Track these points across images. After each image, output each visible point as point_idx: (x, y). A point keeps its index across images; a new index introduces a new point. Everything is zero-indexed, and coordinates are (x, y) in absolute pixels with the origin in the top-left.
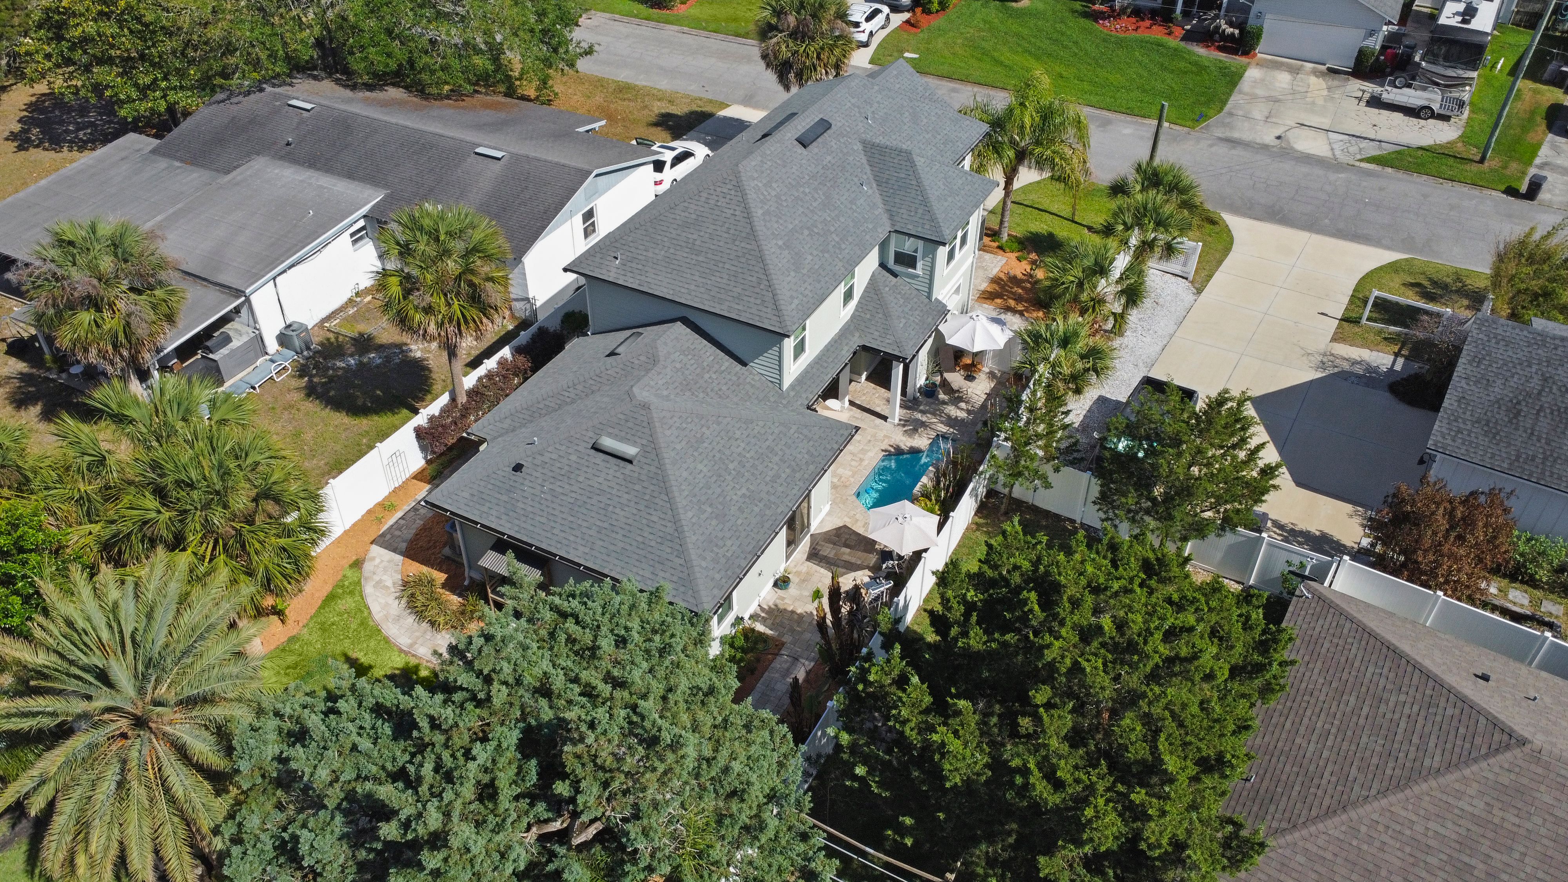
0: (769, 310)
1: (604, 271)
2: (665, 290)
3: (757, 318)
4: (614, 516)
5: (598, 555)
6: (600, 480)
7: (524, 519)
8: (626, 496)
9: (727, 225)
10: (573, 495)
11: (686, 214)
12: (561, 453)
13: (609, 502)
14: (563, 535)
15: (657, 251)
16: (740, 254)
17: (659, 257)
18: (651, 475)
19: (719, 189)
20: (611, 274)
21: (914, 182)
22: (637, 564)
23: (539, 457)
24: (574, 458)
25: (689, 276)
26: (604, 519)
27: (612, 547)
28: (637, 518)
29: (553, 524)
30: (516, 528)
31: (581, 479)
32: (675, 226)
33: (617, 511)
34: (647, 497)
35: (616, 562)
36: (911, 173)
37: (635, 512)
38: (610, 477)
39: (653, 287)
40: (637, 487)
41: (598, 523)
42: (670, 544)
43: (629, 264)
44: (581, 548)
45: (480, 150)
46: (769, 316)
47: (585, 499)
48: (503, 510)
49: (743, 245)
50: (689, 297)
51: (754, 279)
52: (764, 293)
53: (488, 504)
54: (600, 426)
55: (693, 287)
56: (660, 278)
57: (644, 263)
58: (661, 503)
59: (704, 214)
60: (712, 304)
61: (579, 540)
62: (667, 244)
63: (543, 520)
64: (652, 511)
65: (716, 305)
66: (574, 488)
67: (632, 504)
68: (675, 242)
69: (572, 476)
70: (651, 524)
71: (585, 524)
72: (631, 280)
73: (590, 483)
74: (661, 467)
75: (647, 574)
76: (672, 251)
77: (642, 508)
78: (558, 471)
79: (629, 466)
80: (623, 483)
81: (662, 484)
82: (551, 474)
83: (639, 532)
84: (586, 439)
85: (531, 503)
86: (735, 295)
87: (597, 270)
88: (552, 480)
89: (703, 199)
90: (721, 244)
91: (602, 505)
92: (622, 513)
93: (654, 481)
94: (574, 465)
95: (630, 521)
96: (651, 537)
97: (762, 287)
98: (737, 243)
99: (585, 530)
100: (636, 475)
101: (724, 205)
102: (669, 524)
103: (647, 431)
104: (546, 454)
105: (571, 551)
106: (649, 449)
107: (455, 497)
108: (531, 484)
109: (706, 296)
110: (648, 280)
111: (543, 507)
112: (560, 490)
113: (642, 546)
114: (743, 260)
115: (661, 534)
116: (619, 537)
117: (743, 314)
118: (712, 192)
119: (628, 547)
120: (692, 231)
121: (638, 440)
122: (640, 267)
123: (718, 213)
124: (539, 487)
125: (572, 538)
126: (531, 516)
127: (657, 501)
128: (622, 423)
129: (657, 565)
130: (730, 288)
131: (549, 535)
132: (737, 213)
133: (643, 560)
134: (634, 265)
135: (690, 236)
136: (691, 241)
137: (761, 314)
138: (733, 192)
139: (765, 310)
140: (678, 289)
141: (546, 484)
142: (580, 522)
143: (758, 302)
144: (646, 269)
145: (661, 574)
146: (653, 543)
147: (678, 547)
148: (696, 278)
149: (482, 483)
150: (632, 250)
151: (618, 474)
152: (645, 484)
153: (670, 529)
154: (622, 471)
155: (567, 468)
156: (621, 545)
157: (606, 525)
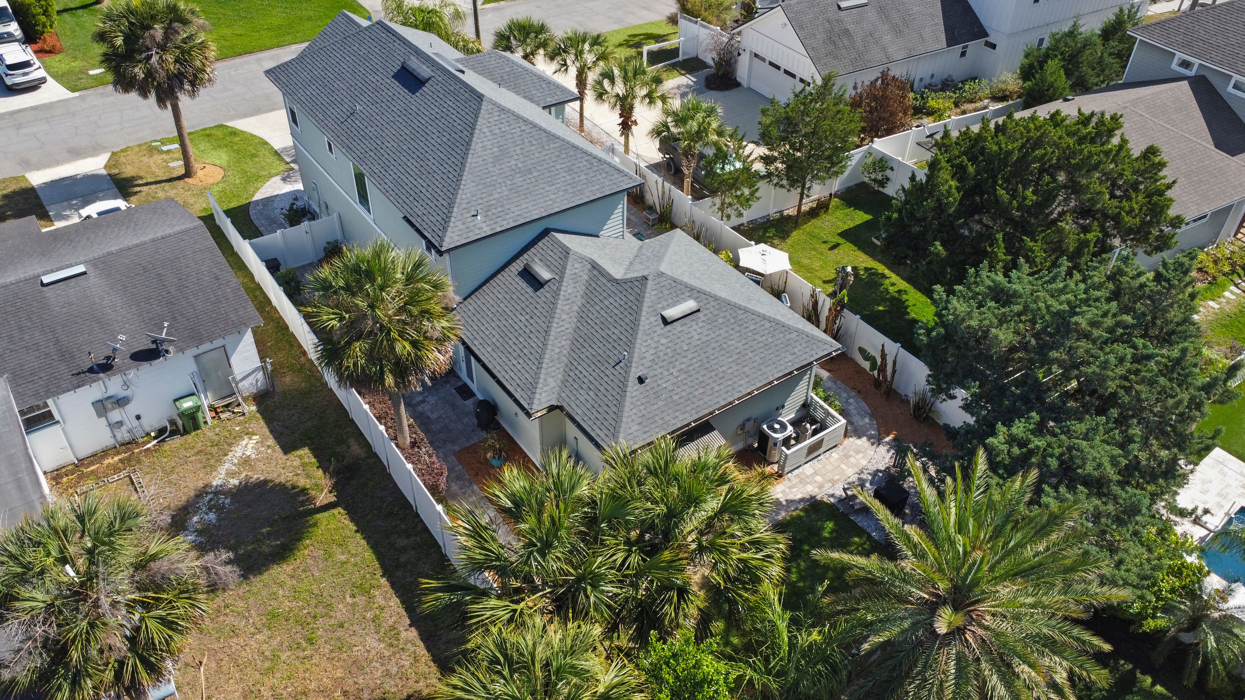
0: (616, 176)
1: (477, 231)
2: (537, 212)
3: (615, 186)
4: (732, 348)
5: (756, 375)
6: (697, 337)
7: (689, 402)
8: (721, 331)
9: (526, 140)
10: (695, 360)
11: (489, 151)
12: (654, 345)
13: (718, 344)
14: (722, 386)
15: (499, 190)
16: (557, 154)
17: (506, 193)
18: (717, 307)
19: (491, 120)
20: (485, 229)
21: (520, 70)
22: (779, 358)
23: (644, 361)
24: (664, 341)
25: (541, 191)
26: (729, 355)
27: (755, 364)
28: (744, 336)
29: (709, 387)
30: (694, 412)
31: (685, 348)
32: (490, 165)
33: (730, 343)
34: (733, 321)
35: (769, 368)
36: (512, 65)
37: (738, 334)
38: (699, 331)
39: (525, 215)
40: (721, 321)
41: (730, 360)
42: (778, 331)
43: (490, 213)
44: (742, 382)
45: (46, 279)
46: (621, 179)
47: (703, 356)
48: (670, 411)
49: (552, 146)
50: (558, 205)
51: (585, 163)
52: (602, 167)
53: (657, 418)
54: (652, 309)
55: (553, 197)
56: (524, 206)
57: (500, 204)
58: (743, 316)
59: (501, 143)
60: (578, 198)
61: (735, 379)
62: (499, 181)
63: (701, 391)
64: (745, 325)
65: (581, 196)
66: (690, 356)
67: (731, 332)
68: (504, 175)
69: (679, 351)
70: (755, 332)
71: (725, 368)
72: (505, 223)
73: (693, 344)
74: (716, 298)
75: (791, 358)
76: (509, 183)
77: (738, 329)
78: (666, 357)
79: (699, 314)
80: (710, 327)
81: (729, 307)
82: (665, 363)
83: (755, 342)
84: (655, 324)
85: (679, 390)
86: (585, 181)
87: (470, 234)
88: (671, 365)
89: (488, 134)
90: (537, 155)
91: (718, 349)
92: (733, 342)
93: (724, 309)
94: (670, 345)
95: (744, 342)
96: (764, 338)
97: (595, 164)
98: (547, 147)
99: (729, 371)
100: (710, 315)
101: (507, 128)
102: (763, 323)
103: (679, 286)
104: (646, 355)
105: (740, 389)
106: (696, 295)
107: (631, 436)
108: (663, 381)
109: (568, 196)
110: (517, 213)
111: (690, 384)
112: (683, 366)
113: (767, 348)
114: (564, 156)
115: (766, 331)
116: (750, 355)
117: (604, 190)
118: (489, 125)
119: (763, 355)
120: (506, 160)
121: (683, 296)
122: (500, 209)
123: (510, 136)
124: (670, 377)
125: (730, 383)
126: (691, 396)
127: (740, 317)
128: (660, 295)
129: (788, 348)
130: (577, 179)
131: (717, 394)
132: (523, 128)
133: (778, 353)
134: (494, 211)
135: (509, 164)
136: (514, 167)
137: (615, 181)
138: (503, 116)
139: (613, 177)
140: (544, 204)
141: (672, 370)
142: (721, 370)
143: (604, 175)
144: (506, 207)
145: (796, 350)
146: (770, 340)
147: (783, 329)
148: (548, 189)
149: (634, 411)
150: (480, 201)
151: (701, 324)
152: (722, 315)
153: (768, 325)
154: (699, 321)
155: (669, 350)
156: (757, 358)
157: (735, 357)
